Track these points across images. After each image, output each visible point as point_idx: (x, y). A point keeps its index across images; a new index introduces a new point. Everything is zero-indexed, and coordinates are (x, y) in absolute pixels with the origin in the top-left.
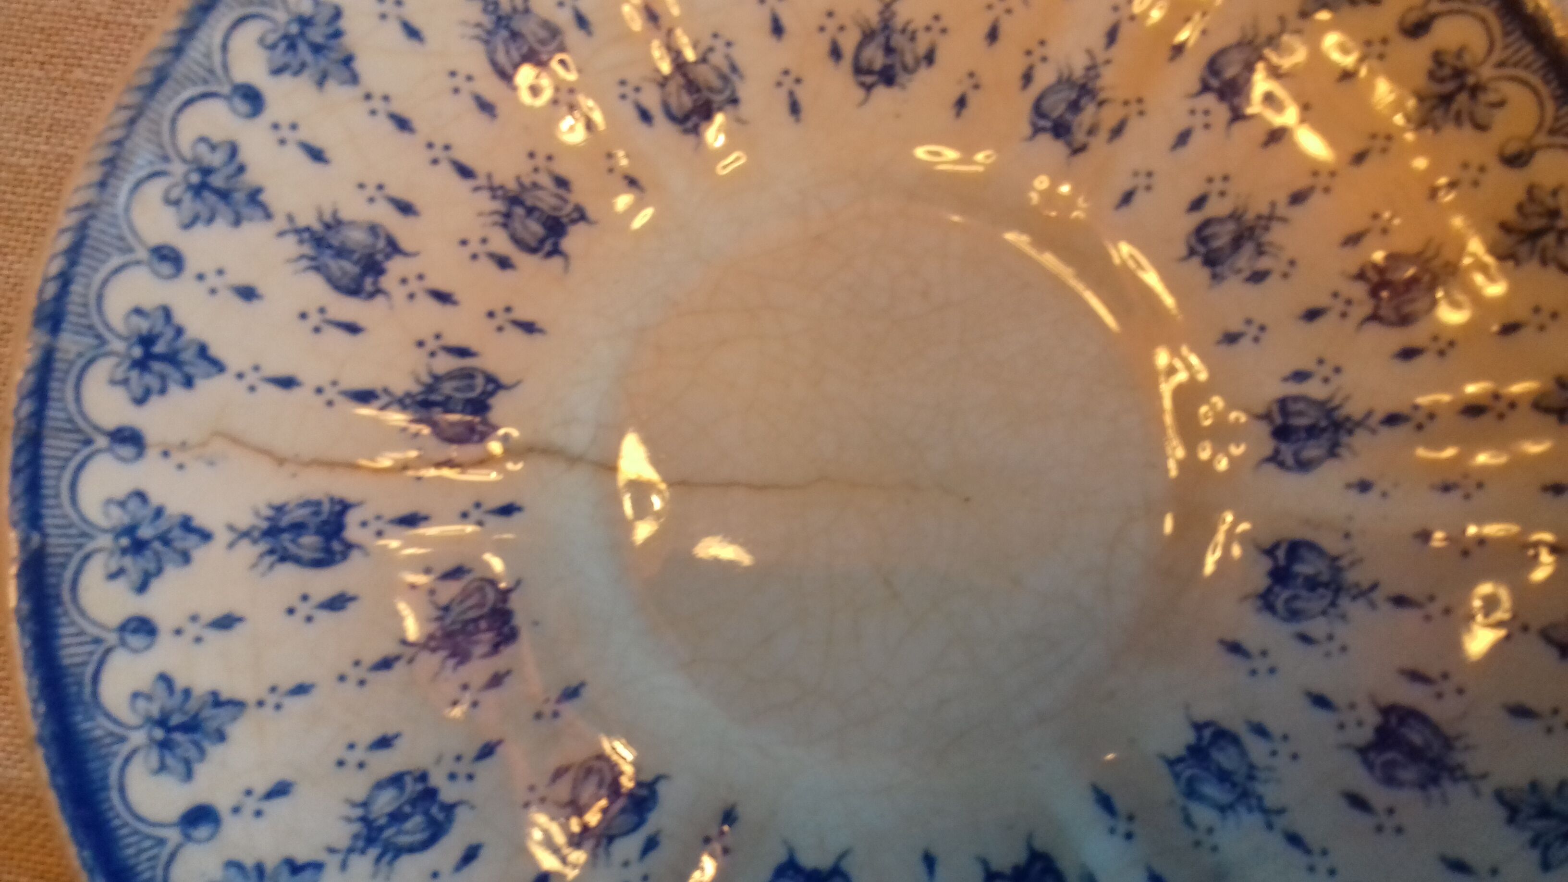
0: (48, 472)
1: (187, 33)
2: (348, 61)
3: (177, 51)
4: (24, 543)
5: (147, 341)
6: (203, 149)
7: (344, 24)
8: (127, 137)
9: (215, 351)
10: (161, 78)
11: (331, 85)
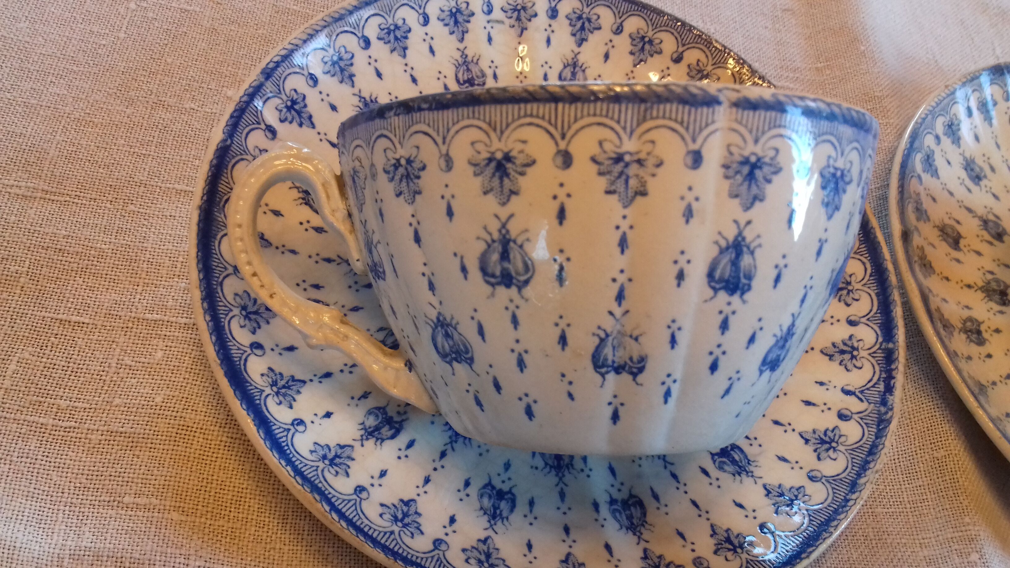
0: (243, 123)
1: (357, 8)
2: (405, 49)
3: (351, 13)
4: (224, 141)
5: (294, 102)
6: (342, 50)
7: (409, 35)
8: (321, 31)
9: (314, 120)
10: (341, 18)
11: (395, 54)
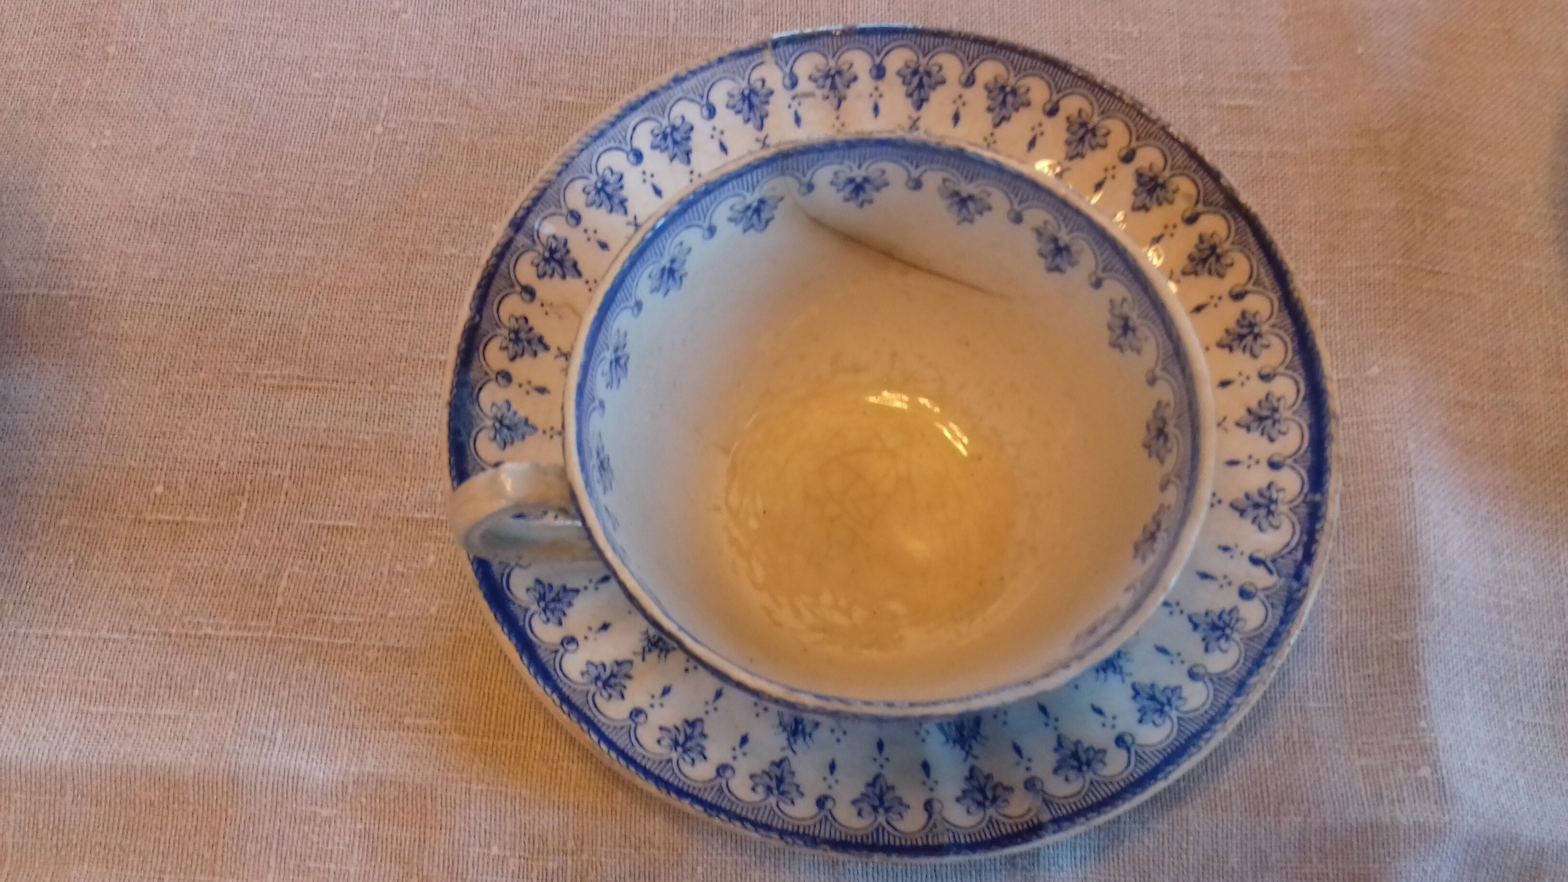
0: (492, 292)
1: (620, 118)
2: (688, 153)
3: (613, 125)
4: (472, 318)
5: (552, 251)
6: (608, 173)
7: (693, 135)
8: (578, 155)
9: (580, 266)
10: (602, 134)
11: (676, 162)
